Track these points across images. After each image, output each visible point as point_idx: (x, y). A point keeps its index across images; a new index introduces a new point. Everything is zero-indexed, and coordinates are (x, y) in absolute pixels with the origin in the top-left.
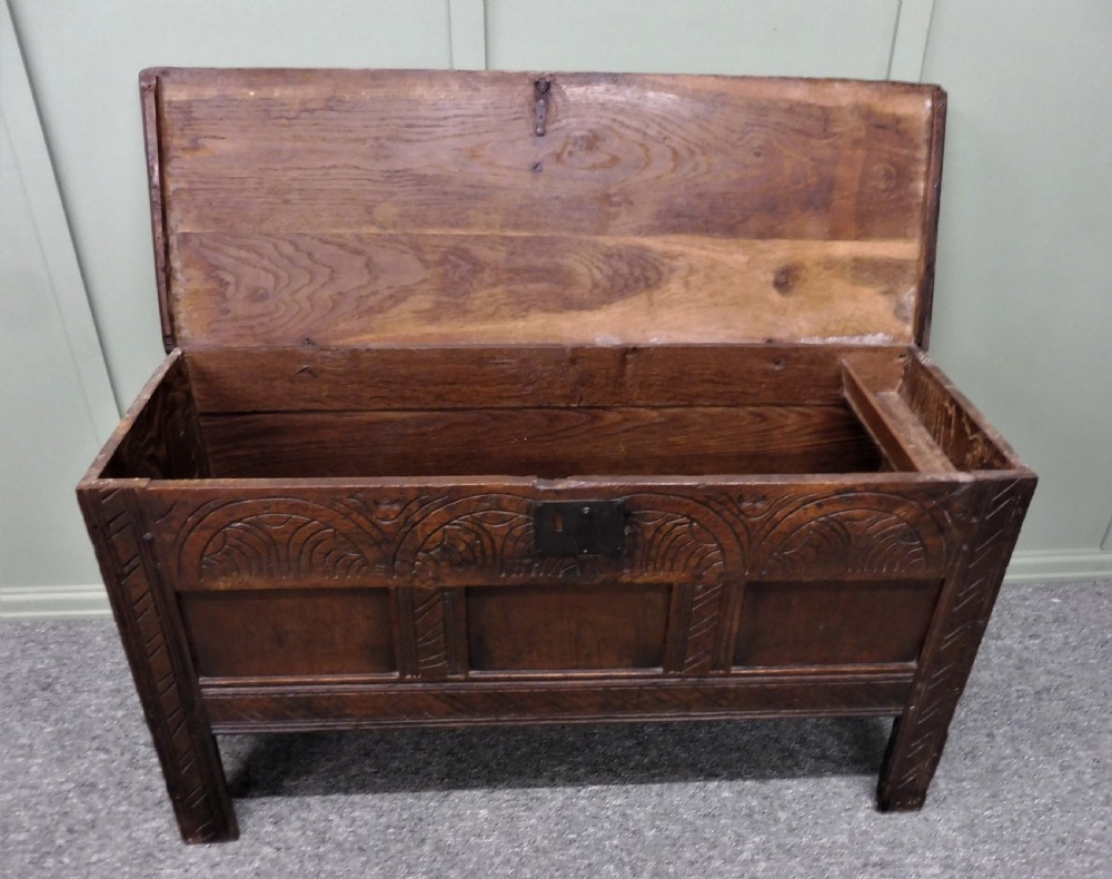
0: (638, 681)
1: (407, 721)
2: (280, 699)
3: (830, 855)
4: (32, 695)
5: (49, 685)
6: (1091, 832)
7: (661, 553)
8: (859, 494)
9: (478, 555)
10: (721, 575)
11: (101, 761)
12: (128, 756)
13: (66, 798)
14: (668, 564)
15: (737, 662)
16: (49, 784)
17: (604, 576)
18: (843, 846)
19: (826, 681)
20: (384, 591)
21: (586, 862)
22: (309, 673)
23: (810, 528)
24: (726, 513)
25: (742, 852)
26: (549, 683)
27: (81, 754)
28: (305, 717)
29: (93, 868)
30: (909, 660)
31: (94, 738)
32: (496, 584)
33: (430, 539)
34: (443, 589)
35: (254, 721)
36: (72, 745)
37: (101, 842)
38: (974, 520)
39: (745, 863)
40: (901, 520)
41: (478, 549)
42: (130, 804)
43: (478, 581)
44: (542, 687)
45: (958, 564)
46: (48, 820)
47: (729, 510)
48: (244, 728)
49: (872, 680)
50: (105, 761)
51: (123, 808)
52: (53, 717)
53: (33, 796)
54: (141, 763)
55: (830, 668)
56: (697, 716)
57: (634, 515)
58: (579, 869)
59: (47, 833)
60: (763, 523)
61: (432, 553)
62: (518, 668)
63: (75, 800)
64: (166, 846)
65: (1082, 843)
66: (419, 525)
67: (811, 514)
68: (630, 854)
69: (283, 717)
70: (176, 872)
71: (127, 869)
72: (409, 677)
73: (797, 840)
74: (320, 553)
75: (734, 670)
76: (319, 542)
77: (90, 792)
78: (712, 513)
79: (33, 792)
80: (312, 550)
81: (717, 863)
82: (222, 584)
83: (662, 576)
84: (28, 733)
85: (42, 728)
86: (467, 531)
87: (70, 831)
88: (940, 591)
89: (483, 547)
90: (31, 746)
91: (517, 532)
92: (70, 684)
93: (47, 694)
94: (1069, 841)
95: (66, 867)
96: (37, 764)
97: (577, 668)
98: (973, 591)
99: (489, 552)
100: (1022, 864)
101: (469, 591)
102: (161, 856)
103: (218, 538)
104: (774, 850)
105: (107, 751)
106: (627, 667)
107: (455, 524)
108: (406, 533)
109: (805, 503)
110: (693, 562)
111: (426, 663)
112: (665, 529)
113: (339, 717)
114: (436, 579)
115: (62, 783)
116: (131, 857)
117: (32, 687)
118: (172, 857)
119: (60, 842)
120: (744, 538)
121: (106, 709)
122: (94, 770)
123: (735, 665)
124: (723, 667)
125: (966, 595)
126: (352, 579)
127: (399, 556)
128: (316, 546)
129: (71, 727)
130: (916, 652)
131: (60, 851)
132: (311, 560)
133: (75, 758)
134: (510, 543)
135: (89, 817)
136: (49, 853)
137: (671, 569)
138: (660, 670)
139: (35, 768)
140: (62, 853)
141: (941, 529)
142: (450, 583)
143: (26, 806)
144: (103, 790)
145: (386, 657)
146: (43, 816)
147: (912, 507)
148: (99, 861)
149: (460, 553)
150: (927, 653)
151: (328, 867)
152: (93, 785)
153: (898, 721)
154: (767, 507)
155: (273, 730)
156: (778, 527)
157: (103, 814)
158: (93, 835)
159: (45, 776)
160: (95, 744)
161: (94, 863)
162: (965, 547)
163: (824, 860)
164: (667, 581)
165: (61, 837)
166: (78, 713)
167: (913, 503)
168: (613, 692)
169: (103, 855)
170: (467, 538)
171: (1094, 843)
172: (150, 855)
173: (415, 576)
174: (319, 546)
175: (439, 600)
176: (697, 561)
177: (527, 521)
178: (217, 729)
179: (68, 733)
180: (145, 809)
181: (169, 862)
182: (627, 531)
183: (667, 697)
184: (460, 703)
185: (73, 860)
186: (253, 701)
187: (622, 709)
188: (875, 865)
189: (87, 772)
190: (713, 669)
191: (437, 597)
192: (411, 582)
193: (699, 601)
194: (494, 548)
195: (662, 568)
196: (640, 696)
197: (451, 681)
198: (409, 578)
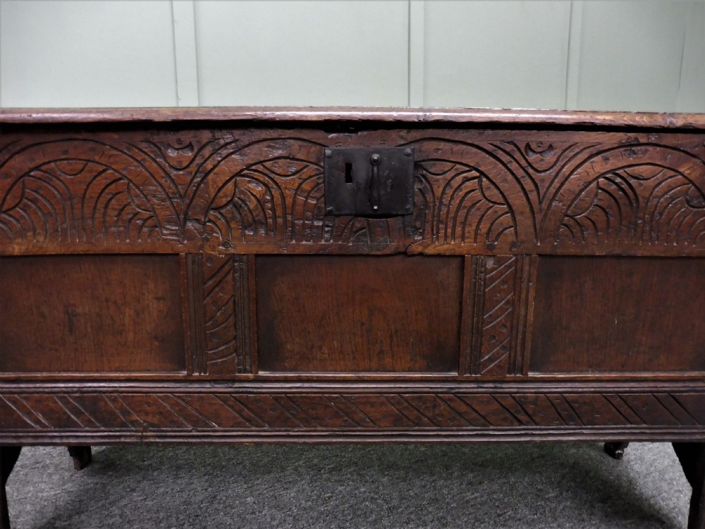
0: (433, 385)
7: (452, 215)
8: (642, 147)
9: (267, 213)
10: (513, 245)
14: (459, 230)
15: (534, 364)
17: (394, 245)
20: (175, 258)
23: (599, 187)
24: (515, 166)
26: (340, 385)
32: (286, 251)
33: (221, 194)
34: (232, 257)
40: (687, 179)
41: (268, 206)
43: (268, 247)
44: (335, 391)
47: (517, 161)
57: (422, 167)
60: (551, 178)
61: (223, 210)
62: (308, 370)
66: (211, 176)
67: (598, 170)
72: (197, 374)
74: (114, 209)
75: (531, 373)
76: (114, 196)
78: (500, 166)
80: (106, 206)
82: (17, 248)
83: (454, 245)
86: (259, 183)
89: (273, 204)
91: (304, 187)
99: (279, 211)
103: (17, 190)
107: (247, 175)
108: (198, 185)
110: (484, 228)
111: (214, 356)
112: (453, 186)
114: (226, 244)
120: (534, 198)
123: (532, 366)
124: (520, 371)
126: (143, 243)
127: (190, 214)
128: (109, 201)
132: (105, 218)
134: (300, 200)
137: (463, 237)
138: (454, 374)
142: (239, 248)
147: (696, 165)
149: (250, 211)
154: (554, 157)
156: (567, 184)
164: (459, 251)
167: (696, 160)
170: (257, 192)
173: (206, 240)
174: (114, 201)
175: (229, 271)
176: (488, 226)
177: (317, 171)
190: (510, 373)
191: (227, 268)
192: (202, 247)
193: (493, 279)
194: (285, 207)
195: (453, 236)
196: (434, 406)
197: (241, 381)
198: (200, 243)
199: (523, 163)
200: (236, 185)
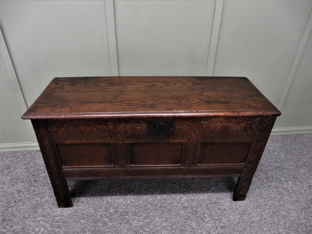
0: (174, 167)
1: (115, 177)
2: (83, 172)
3: (203, 201)
4: (4, 170)
5: (9, 167)
6: (265, 194)
7: (180, 135)
8: (231, 120)
9: (133, 135)
10: (195, 140)
11: (22, 185)
12: (29, 184)
13: (14, 194)
14: (182, 138)
15: (199, 163)
16: (9, 191)
17: (165, 141)
18: (206, 199)
19: (221, 168)
20: (109, 144)
21: (143, 204)
22: (90, 165)
23: (218, 128)
24: (197, 125)
25: (181, 201)
26: (151, 168)
27: (18, 184)
28: (89, 176)
29: (21, 210)
30: (243, 163)
31: (21, 180)
32: (138, 142)
33: (121, 131)
34: (124, 144)
35: (76, 177)
36: (15, 181)
37: (23, 204)
38: (260, 127)
39: (182, 203)
40: (242, 126)
41: (133, 133)
42: (30, 195)
43: (133, 142)
44: (150, 169)
45: (256, 138)
46: (9, 199)
47: (198, 124)
48: (74, 178)
49: (233, 167)
50: (23, 185)
51: (28, 196)
52: (10, 175)
53: (5, 194)
54: (33, 185)
55: (222, 164)
56: (188, 176)
57: (173, 125)
58: (142, 206)
59: (9, 203)
60: (206, 127)
61: (122, 134)
62: (143, 164)
63: (16, 195)
64: (39, 204)
65: (262, 196)
66: (119, 127)
67: (219, 125)
68: (154, 202)
69: (84, 176)
70: (42, 210)
71: (29, 210)
72: (116, 166)
73: (195, 198)
74: (93, 134)
75: (198, 165)
76: (93, 131)
77: (20, 192)
78: (193, 124)
79: (5, 193)
80: (91, 133)
81: (175, 204)
82: (68, 142)
83: (180, 141)
84: (3, 179)
85: (7, 178)
86: (131, 129)
87: (15, 202)
88: (251, 145)
89: (135, 133)
90: (4, 182)
91: (143, 129)
92: (14, 167)
93: (9, 170)
94: (259, 196)
95: (14, 210)
96: (6, 186)
97: (158, 164)
98: (259, 145)
99: (136, 134)
100: (248, 201)
101: (131, 144)
102: (38, 207)
103: (67, 130)
104: (189, 200)
105: (24, 183)
106: (171, 164)
107: (128, 127)
108: (115, 129)
109: (218, 122)
110: (188, 137)
111: (120, 163)
112: (181, 129)
113: (98, 176)
114: (123, 141)
115: (12, 191)
116: (31, 207)
117: (4, 168)
118: (41, 207)
119: (12, 204)
120: (202, 131)
121: (23, 173)
122: (21, 187)
123: (198, 163)
124: (195, 164)
125: (258, 146)
126: (101, 141)
127: (113, 135)
128: (92, 132)
129: (15, 177)
130: (244, 160)
131: (12, 207)
132: (91, 136)
133: (16, 184)
134: (141, 132)
135: (20, 198)
136: (10, 207)
137: (183, 139)
138: (179, 165)
139: (5, 187)
140: (13, 207)
141: (252, 129)
142: (126, 142)
143: (3, 196)
144: (23, 192)
145: (110, 161)
146: (8, 199)
147: (245, 123)
148: (23, 208)
149: (129, 134)
150: (247, 161)
151: (80, 208)
152: (21, 191)
153: (239, 178)
154: (207, 123)
155: (81, 179)
156: (210, 128)
157: (23, 198)
158: (21, 203)
159: (8, 189)
160: (21, 181)
161: (21, 209)
162: (258, 134)
163: (201, 202)
164: (182, 142)
165: (13, 203)
166: (17, 174)
167: (245, 122)
168: (167, 170)
169: (23, 207)
170: (130, 130)
171: (265, 196)
172: (35, 207)
173: (117, 140)
174: (93, 132)
175: (123, 147)
177: (146, 126)
178: (67, 179)
179: (14, 178)
180: (34, 196)
181: (40, 208)
182: (172, 129)
183: (181, 171)
184: (128, 173)
185: (16, 209)
186: (76, 172)
187: (170, 174)
188: (213, 203)
189: (19, 188)
190: (193, 165)
191: (123, 146)
192: (116, 142)
193: (189, 147)
194: (137, 133)
195: (180, 138)
196: (174, 171)
197: (126, 167)
198: (116, 141)
199: (199, 124)
200: (125, 129)
